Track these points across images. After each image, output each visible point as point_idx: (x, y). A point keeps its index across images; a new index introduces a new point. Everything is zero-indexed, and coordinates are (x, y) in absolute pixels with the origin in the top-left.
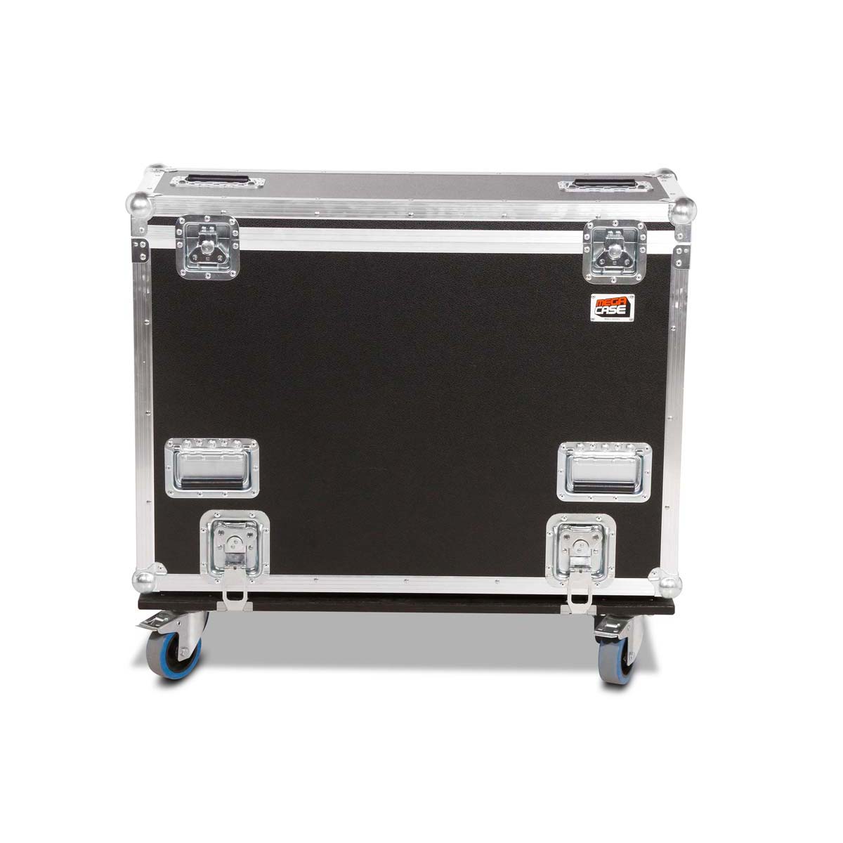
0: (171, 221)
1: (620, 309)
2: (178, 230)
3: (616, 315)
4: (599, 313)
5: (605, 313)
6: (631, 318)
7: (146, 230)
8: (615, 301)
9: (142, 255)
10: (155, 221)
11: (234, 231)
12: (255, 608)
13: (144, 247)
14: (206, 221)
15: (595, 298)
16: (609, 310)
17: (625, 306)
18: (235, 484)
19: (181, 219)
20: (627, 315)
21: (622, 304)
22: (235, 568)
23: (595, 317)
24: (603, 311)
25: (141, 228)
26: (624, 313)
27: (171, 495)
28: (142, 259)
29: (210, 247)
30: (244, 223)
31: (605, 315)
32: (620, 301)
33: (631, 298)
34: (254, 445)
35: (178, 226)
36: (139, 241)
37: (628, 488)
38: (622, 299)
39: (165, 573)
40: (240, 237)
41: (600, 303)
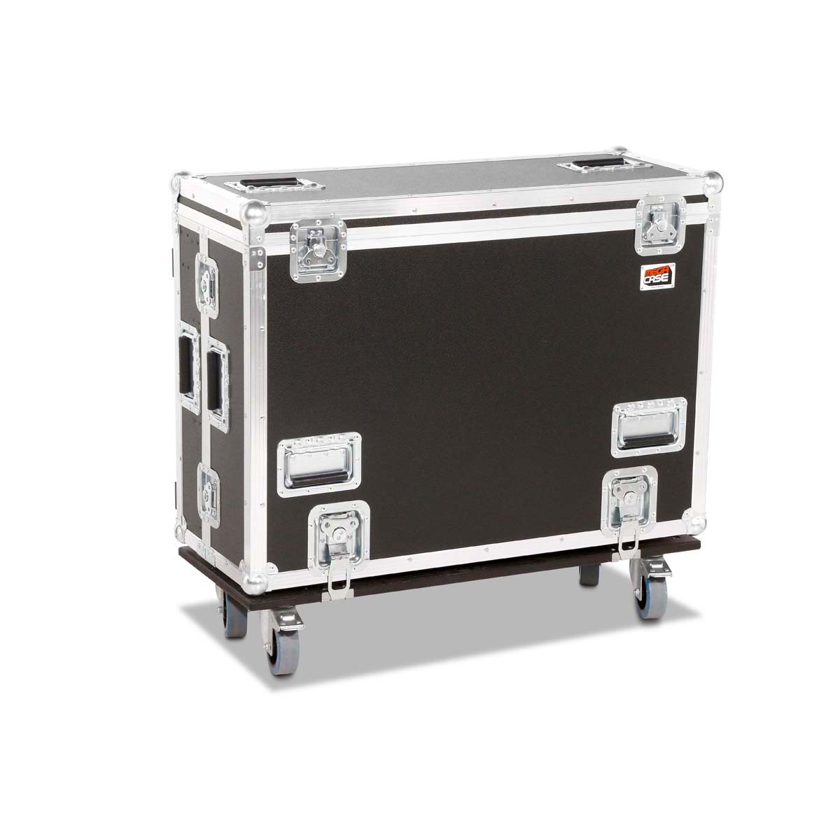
0: (285, 228)
1: (664, 278)
2: (293, 236)
3: (661, 283)
4: (647, 282)
5: (652, 281)
6: (672, 286)
7: (264, 239)
8: (659, 271)
9: (259, 263)
10: (272, 229)
11: (342, 233)
12: (356, 595)
13: (261, 255)
14: (318, 224)
15: (645, 268)
16: (654, 279)
17: (667, 274)
18: (339, 477)
19: (294, 225)
20: (669, 282)
21: (665, 272)
22: (340, 559)
23: (644, 287)
24: (651, 280)
25: (258, 237)
26: (667, 280)
27: (282, 496)
28: (260, 267)
29: (320, 250)
30: (351, 224)
31: (652, 284)
32: (664, 270)
33: (673, 266)
34: (357, 438)
35: (293, 232)
36: (256, 249)
37: (666, 439)
38: (666, 268)
39: (277, 572)
40: (348, 238)
41: (648, 273)
